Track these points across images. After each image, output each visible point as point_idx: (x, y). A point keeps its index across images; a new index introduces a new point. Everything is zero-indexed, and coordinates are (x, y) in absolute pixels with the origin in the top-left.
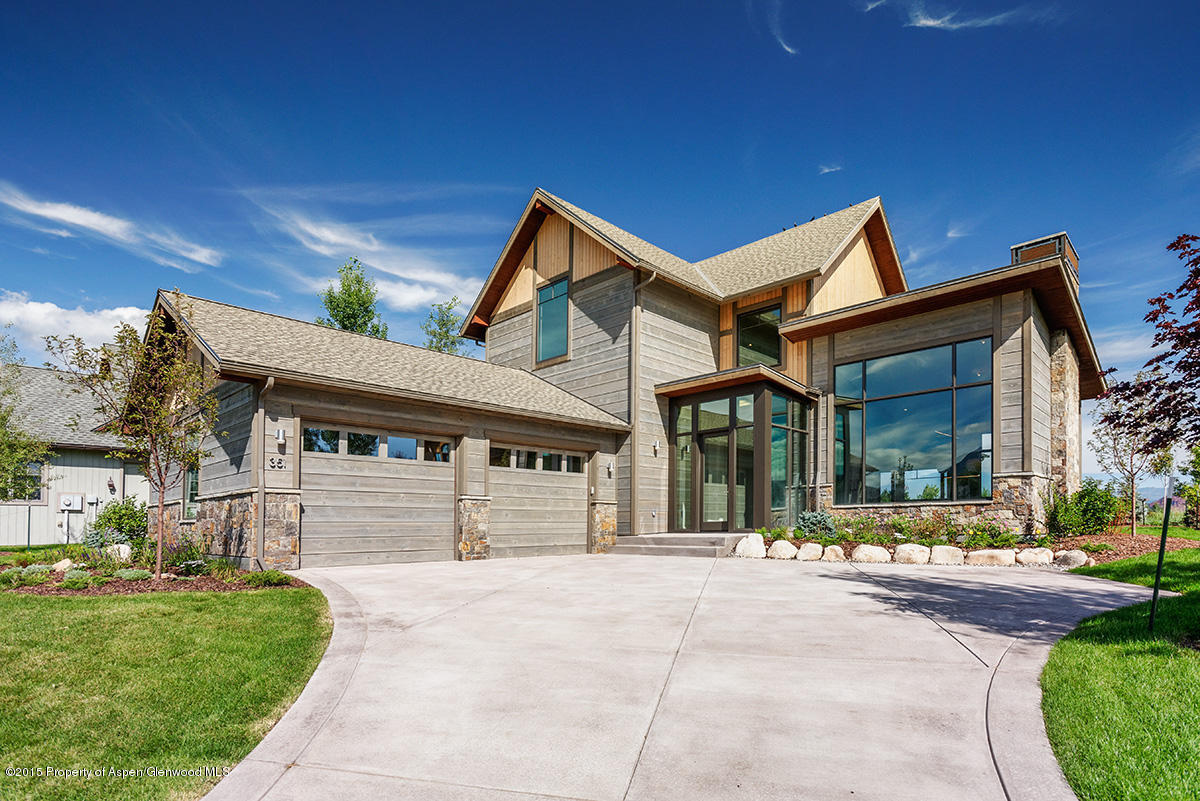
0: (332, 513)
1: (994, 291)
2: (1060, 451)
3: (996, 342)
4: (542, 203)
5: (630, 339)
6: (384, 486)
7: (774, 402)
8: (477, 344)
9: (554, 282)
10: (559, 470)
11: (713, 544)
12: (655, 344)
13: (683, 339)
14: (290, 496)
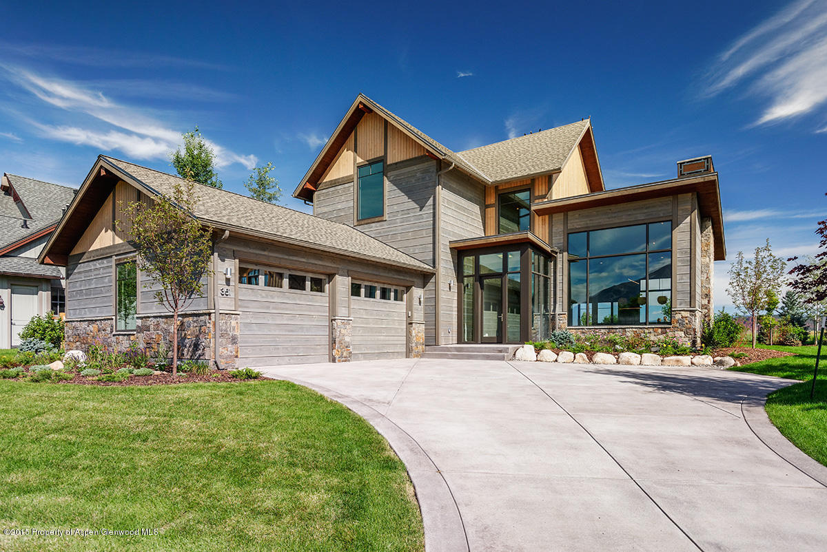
0: (255, 328)
1: (673, 193)
2: (707, 295)
3: (674, 224)
4: (364, 105)
5: (434, 209)
6: (287, 309)
7: (533, 257)
8: (305, 203)
9: (371, 163)
10: (390, 299)
11: (501, 351)
12: (449, 212)
13: (465, 209)
14: (233, 316)
